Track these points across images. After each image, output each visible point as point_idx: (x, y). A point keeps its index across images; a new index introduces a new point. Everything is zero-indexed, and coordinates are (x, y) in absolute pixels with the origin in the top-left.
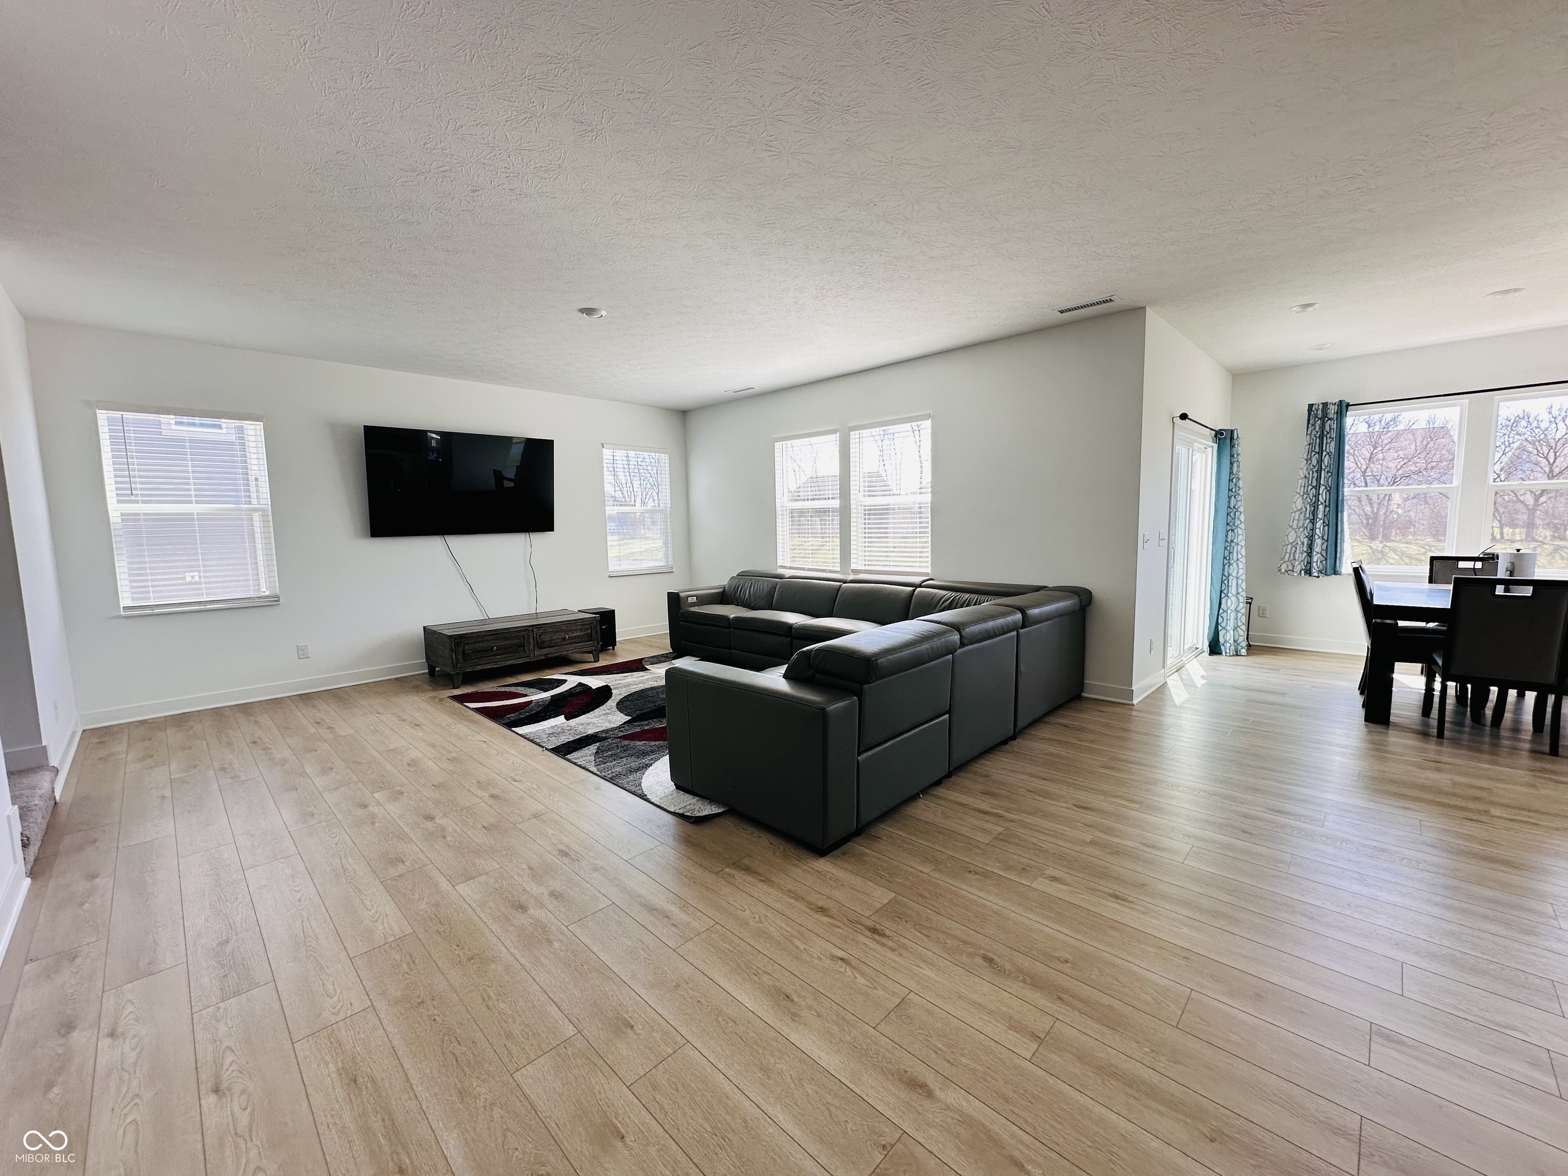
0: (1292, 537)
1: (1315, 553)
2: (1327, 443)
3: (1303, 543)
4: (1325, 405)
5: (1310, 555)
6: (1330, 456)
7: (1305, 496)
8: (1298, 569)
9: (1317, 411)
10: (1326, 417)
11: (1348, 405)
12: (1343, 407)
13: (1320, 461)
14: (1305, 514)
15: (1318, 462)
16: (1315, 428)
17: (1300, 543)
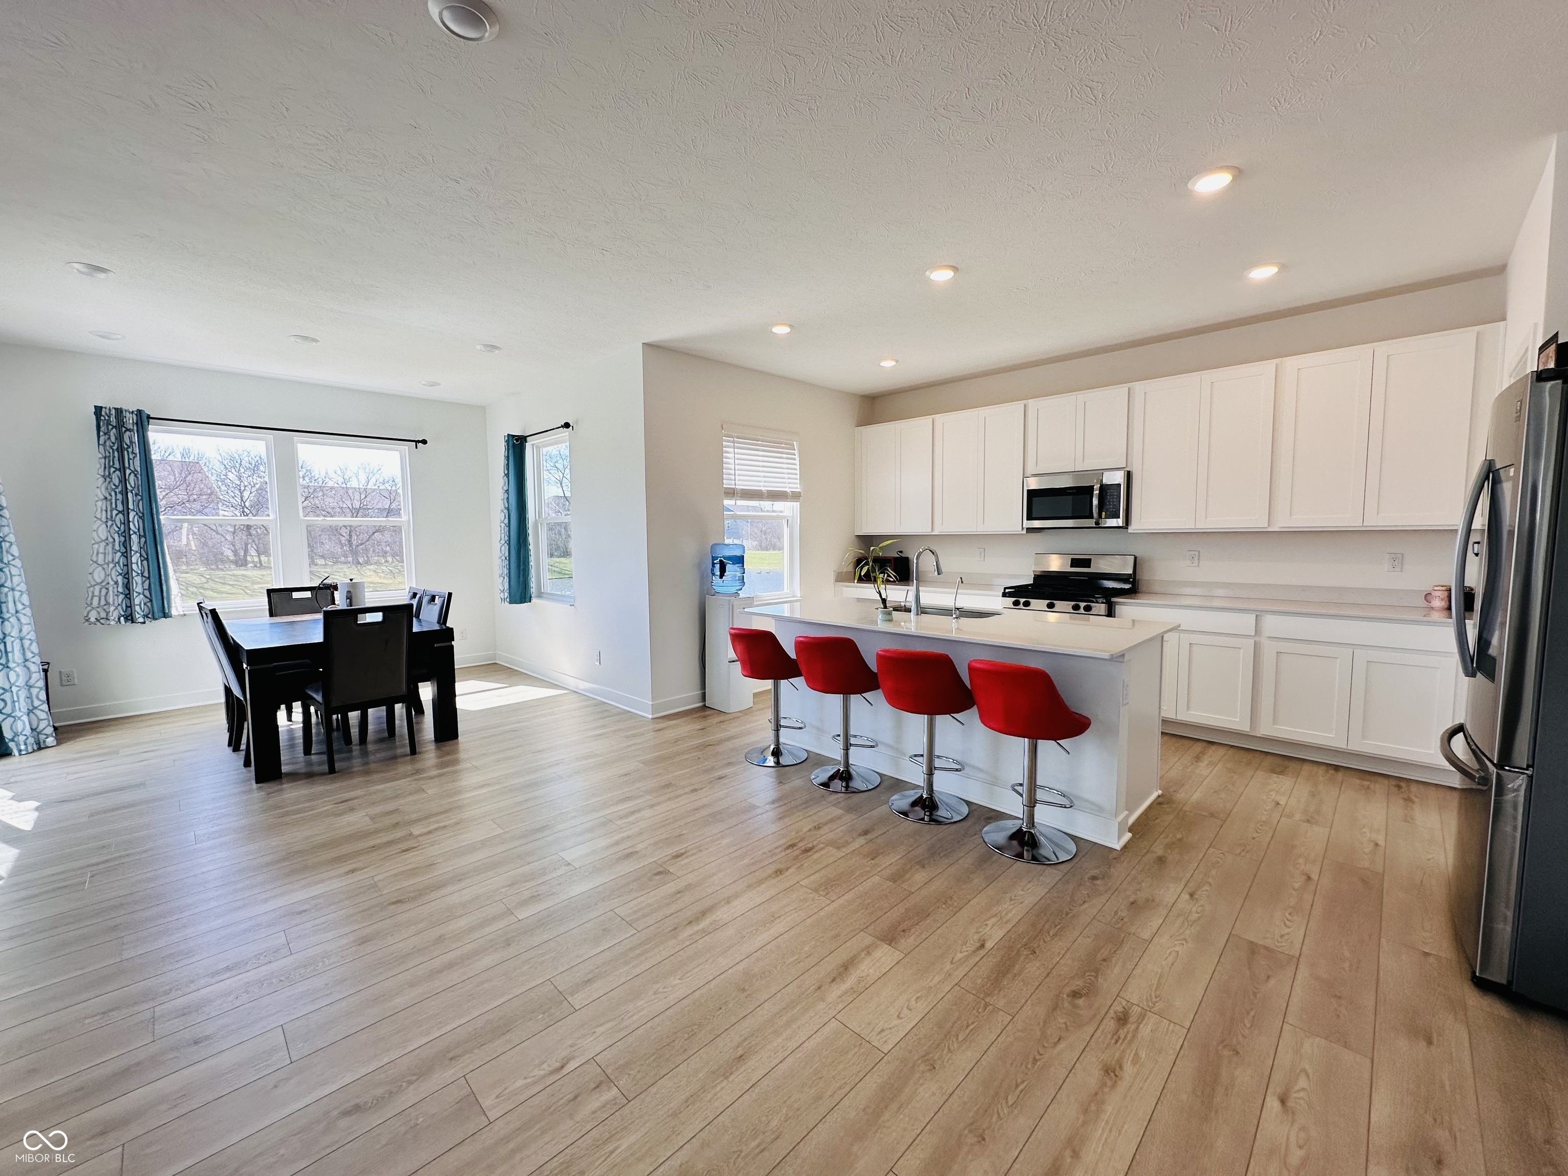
0: (99, 575)
1: (135, 594)
2: (129, 459)
3: (116, 583)
4: (119, 411)
5: (128, 595)
6: (136, 475)
7: (110, 523)
8: (116, 614)
9: (109, 417)
10: (122, 426)
11: (149, 417)
12: (143, 420)
13: (124, 480)
14: (114, 546)
15: (120, 481)
16: (109, 438)
17: (112, 583)
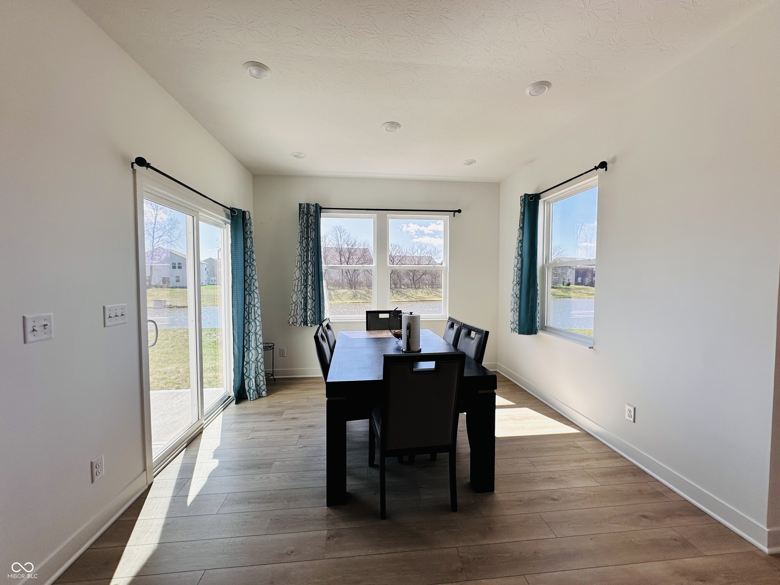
0: (294, 298)
1: (308, 310)
2: (310, 232)
3: (301, 303)
4: (308, 205)
5: (306, 311)
6: (312, 241)
7: (301, 268)
8: (299, 321)
9: (304, 209)
10: (309, 214)
11: (321, 208)
12: (319, 209)
13: (308, 244)
14: (301, 282)
15: (306, 245)
16: (303, 221)
17: (299, 303)
